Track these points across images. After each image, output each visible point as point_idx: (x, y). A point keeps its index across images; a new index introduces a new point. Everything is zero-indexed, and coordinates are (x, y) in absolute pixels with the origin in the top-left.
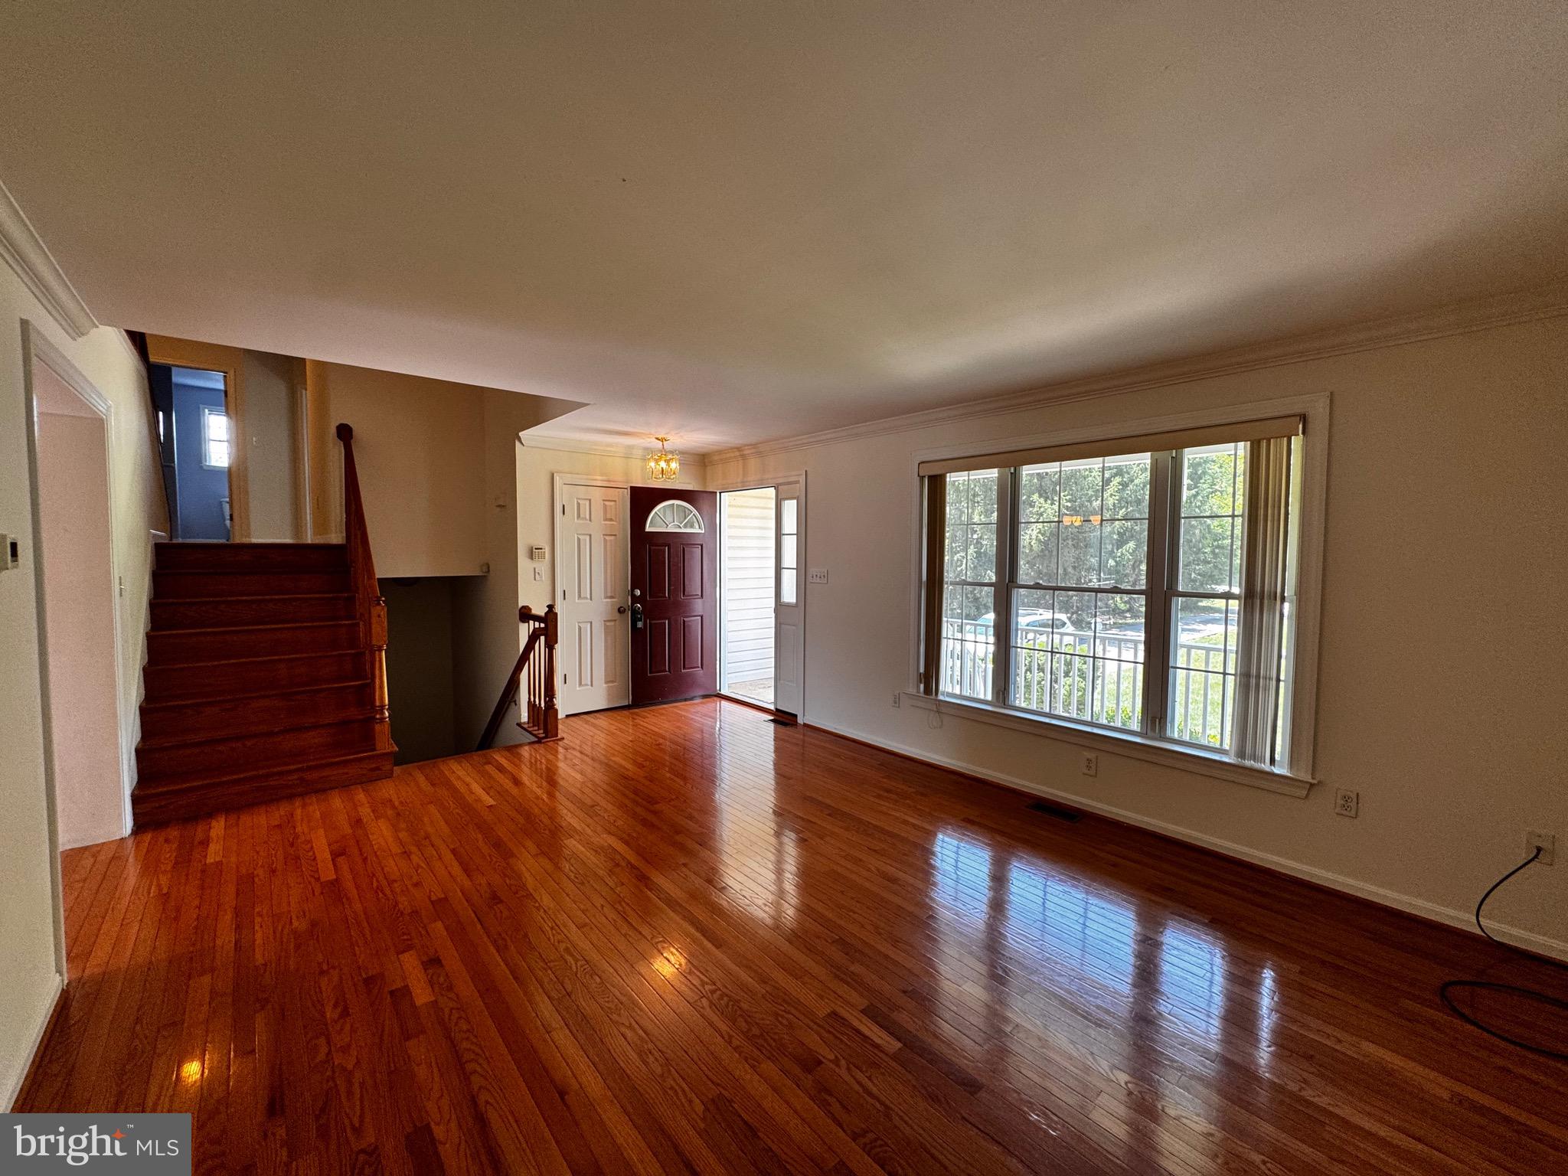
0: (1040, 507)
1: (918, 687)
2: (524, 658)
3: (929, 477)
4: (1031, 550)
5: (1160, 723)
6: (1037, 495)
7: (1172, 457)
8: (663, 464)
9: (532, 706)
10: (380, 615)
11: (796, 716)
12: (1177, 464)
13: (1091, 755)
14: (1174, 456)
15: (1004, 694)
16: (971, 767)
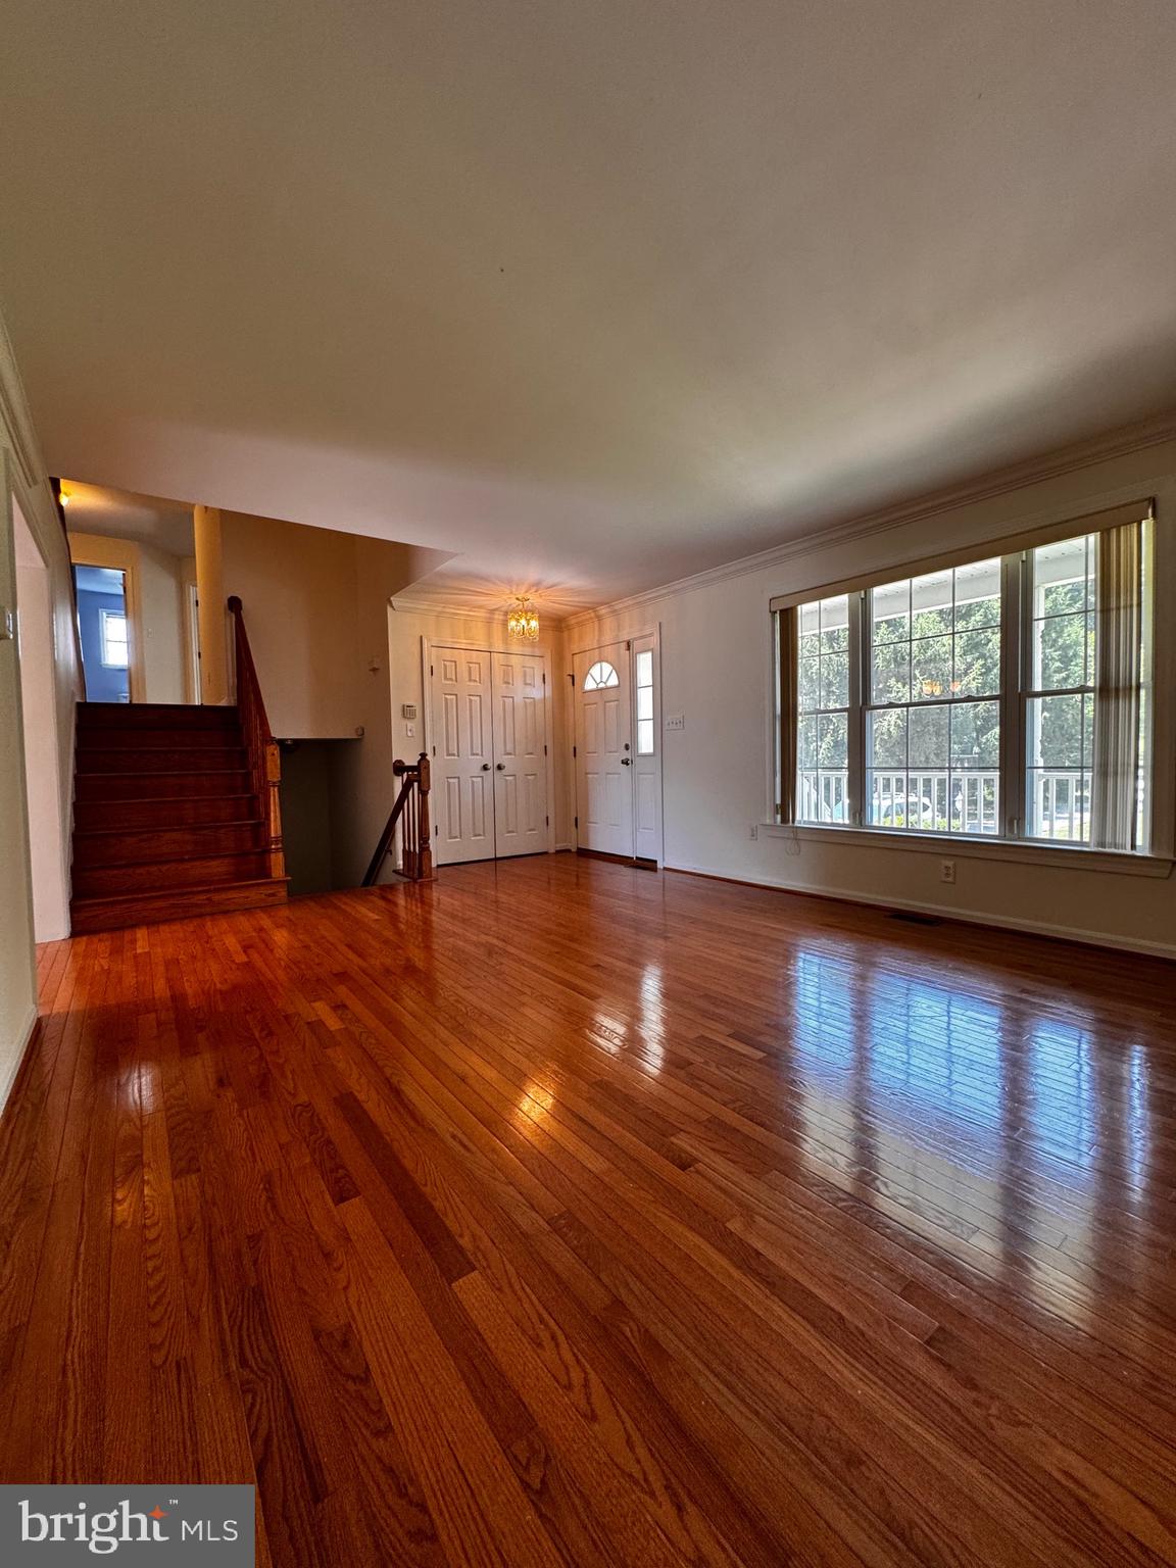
0: (898, 692)
1: (775, 819)
2: (399, 807)
3: (781, 611)
4: (890, 736)
5: (1018, 824)
6: (894, 679)
7: (1023, 561)
8: (523, 622)
9: (407, 854)
10: (273, 757)
11: (656, 862)
12: (1028, 567)
13: (950, 863)
14: (1024, 559)
15: (860, 815)
16: (831, 889)
